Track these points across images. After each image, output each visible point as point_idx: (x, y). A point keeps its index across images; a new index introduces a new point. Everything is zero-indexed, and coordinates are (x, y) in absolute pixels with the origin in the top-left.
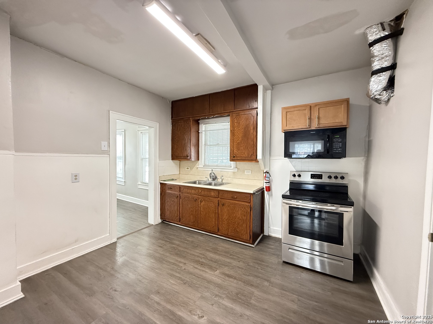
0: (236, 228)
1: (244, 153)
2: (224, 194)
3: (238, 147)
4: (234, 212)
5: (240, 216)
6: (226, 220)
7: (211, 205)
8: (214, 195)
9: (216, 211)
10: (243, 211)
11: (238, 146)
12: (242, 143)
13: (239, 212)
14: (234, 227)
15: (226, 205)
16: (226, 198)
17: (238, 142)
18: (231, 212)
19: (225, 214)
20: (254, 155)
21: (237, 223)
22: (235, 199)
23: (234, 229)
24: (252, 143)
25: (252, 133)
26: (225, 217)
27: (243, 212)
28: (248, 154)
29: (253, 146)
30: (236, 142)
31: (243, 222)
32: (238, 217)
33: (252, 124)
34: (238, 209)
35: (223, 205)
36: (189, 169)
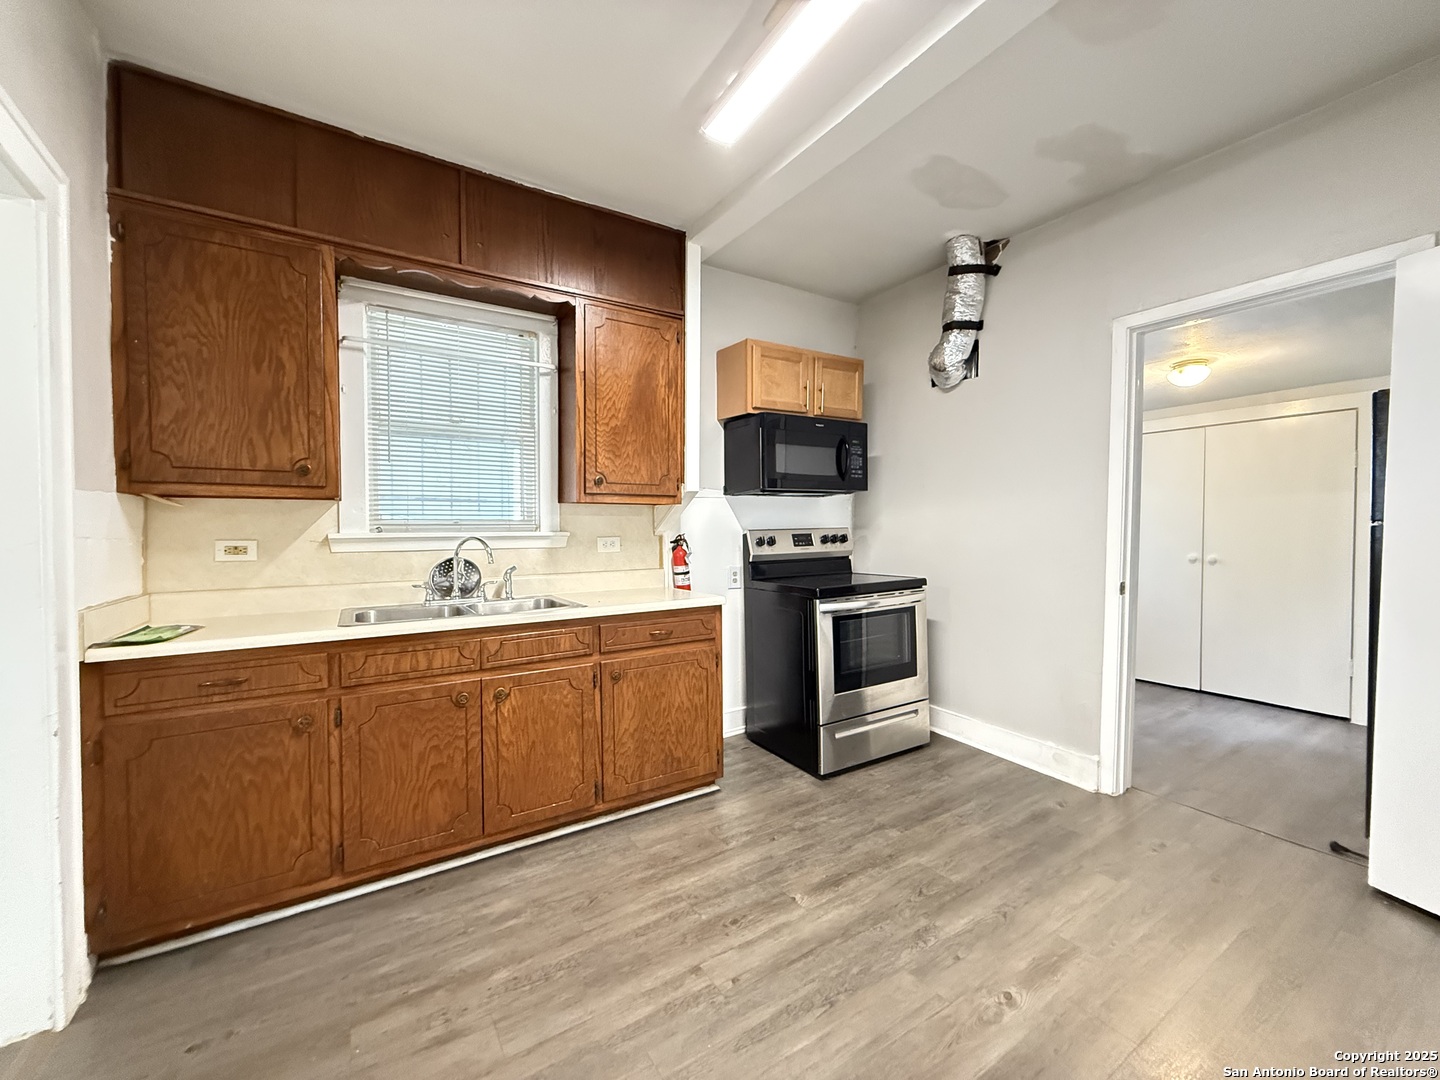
0: (672, 748)
1: (638, 470)
2: (620, 634)
3: (616, 445)
4: (663, 690)
5: (685, 699)
6: (632, 735)
7: (558, 697)
8: (571, 646)
9: (585, 716)
10: (694, 674)
11: (613, 442)
12: (631, 430)
13: (681, 684)
14: (663, 750)
15: (631, 673)
16: (627, 647)
17: (613, 424)
18: (649, 694)
19: (628, 714)
20: (669, 479)
21: (673, 729)
22: (663, 642)
23: (663, 757)
24: (664, 435)
25: (664, 400)
26: (627, 723)
27: (694, 681)
28: (651, 476)
29: (665, 447)
30: (607, 424)
31: (693, 717)
32: (676, 705)
33: (663, 366)
34: (675, 677)
35: (615, 679)
36: (252, 555)
